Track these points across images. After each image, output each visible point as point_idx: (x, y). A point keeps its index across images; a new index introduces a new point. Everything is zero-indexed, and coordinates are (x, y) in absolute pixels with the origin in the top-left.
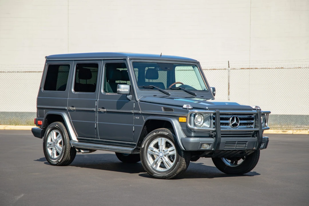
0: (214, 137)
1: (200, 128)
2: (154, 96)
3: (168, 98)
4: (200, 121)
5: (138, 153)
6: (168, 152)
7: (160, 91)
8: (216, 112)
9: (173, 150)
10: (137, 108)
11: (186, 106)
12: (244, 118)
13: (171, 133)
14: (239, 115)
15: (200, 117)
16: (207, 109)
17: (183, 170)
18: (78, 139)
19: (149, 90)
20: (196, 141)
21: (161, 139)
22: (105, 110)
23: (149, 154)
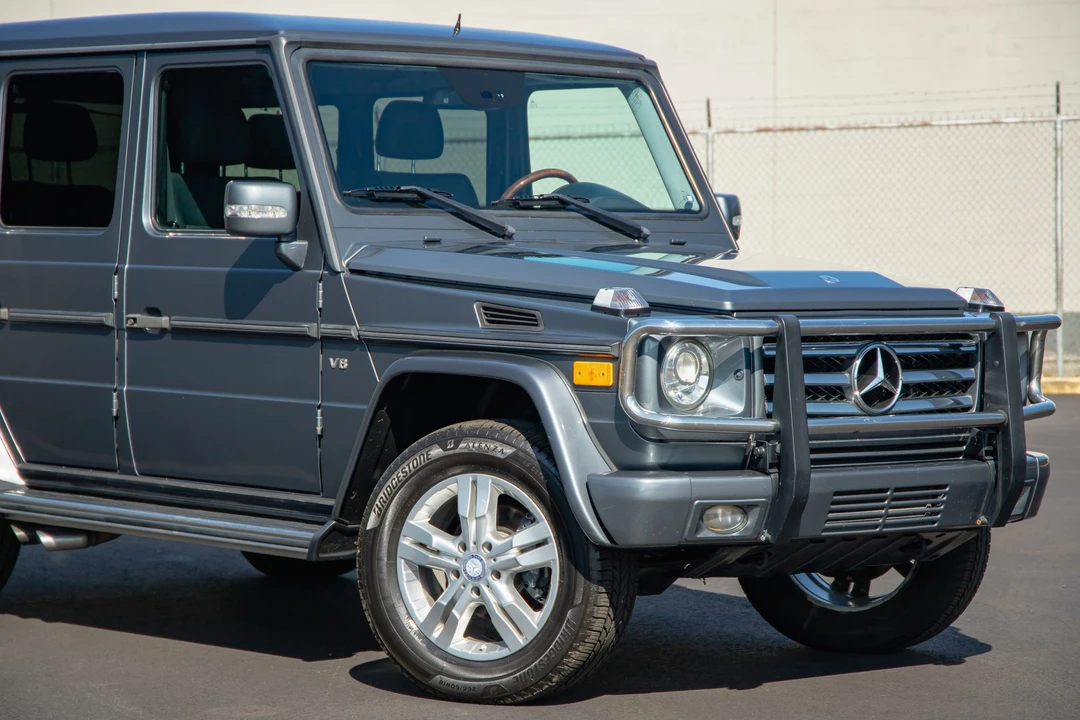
0: (772, 466)
1: (696, 422)
2: (428, 242)
3: (500, 255)
4: (692, 379)
5: (347, 553)
6: (513, 553)
7: (459, 214)
8: (781, 328)
9: (539, 545)
10: (336, 310)
11: (614, 300)
12: (925, 354)
13: (529, 448)
14: (895, 343)
15: (690, 357)
16: (730, 313)
17: (595, 655)
18: (24, 473)
19: (396, 214)
20: (672, 495)
21: (474, 483)
22: (164, 321)
23: (408, 562)
